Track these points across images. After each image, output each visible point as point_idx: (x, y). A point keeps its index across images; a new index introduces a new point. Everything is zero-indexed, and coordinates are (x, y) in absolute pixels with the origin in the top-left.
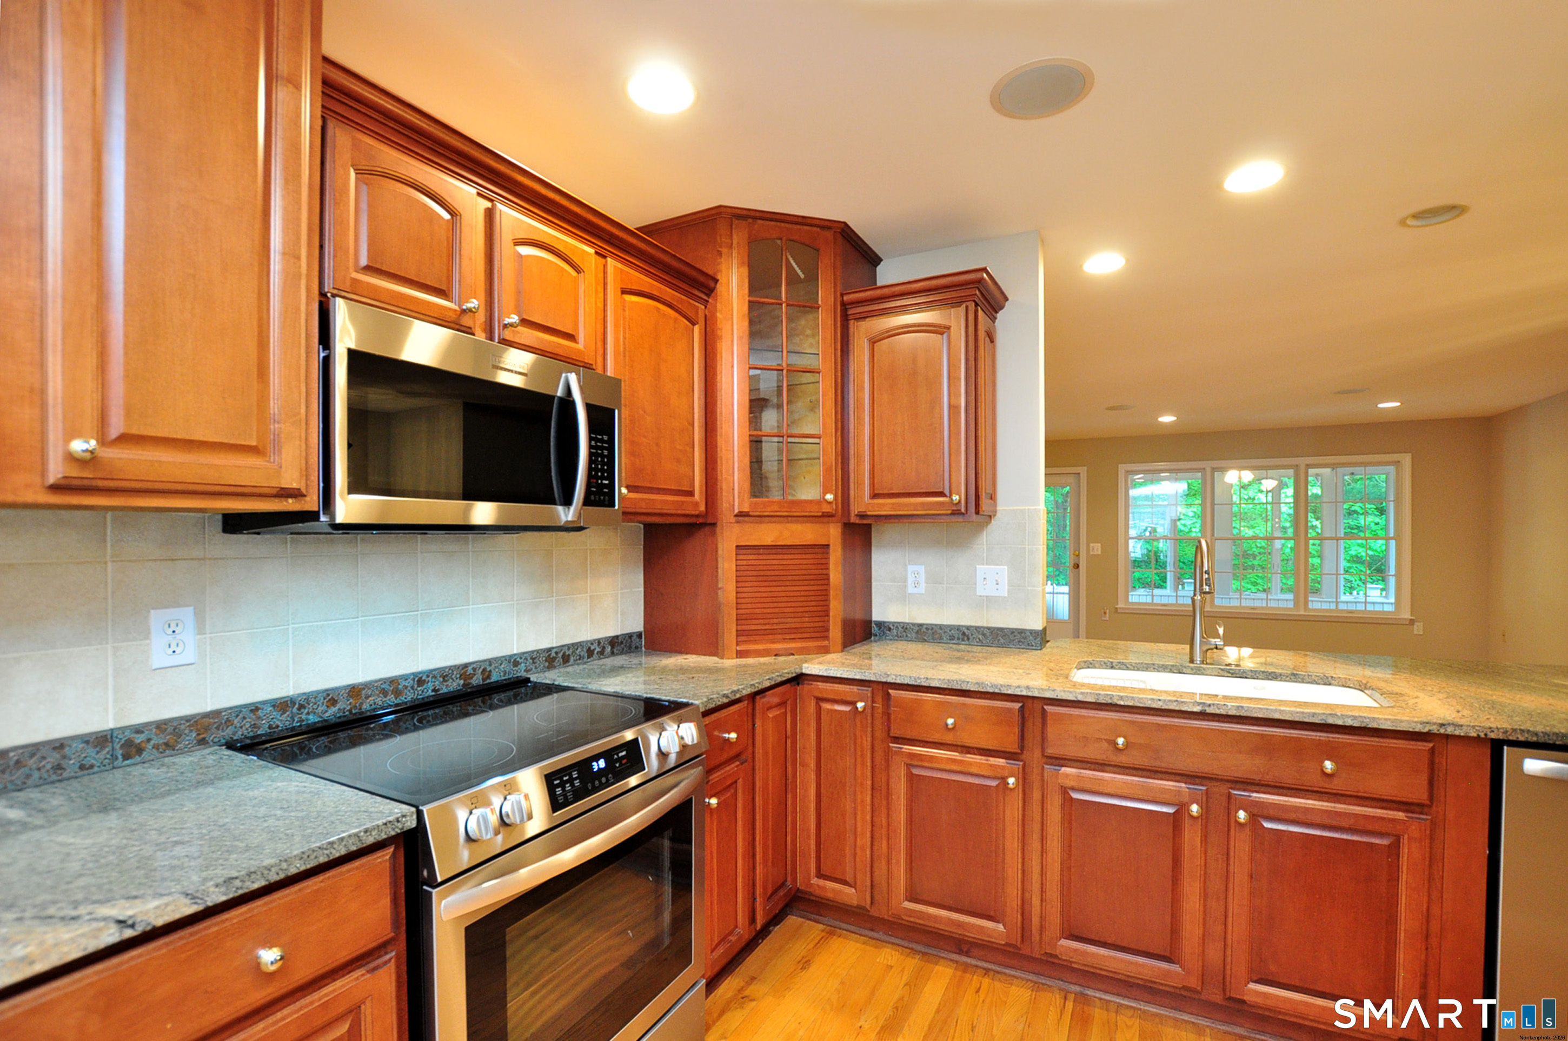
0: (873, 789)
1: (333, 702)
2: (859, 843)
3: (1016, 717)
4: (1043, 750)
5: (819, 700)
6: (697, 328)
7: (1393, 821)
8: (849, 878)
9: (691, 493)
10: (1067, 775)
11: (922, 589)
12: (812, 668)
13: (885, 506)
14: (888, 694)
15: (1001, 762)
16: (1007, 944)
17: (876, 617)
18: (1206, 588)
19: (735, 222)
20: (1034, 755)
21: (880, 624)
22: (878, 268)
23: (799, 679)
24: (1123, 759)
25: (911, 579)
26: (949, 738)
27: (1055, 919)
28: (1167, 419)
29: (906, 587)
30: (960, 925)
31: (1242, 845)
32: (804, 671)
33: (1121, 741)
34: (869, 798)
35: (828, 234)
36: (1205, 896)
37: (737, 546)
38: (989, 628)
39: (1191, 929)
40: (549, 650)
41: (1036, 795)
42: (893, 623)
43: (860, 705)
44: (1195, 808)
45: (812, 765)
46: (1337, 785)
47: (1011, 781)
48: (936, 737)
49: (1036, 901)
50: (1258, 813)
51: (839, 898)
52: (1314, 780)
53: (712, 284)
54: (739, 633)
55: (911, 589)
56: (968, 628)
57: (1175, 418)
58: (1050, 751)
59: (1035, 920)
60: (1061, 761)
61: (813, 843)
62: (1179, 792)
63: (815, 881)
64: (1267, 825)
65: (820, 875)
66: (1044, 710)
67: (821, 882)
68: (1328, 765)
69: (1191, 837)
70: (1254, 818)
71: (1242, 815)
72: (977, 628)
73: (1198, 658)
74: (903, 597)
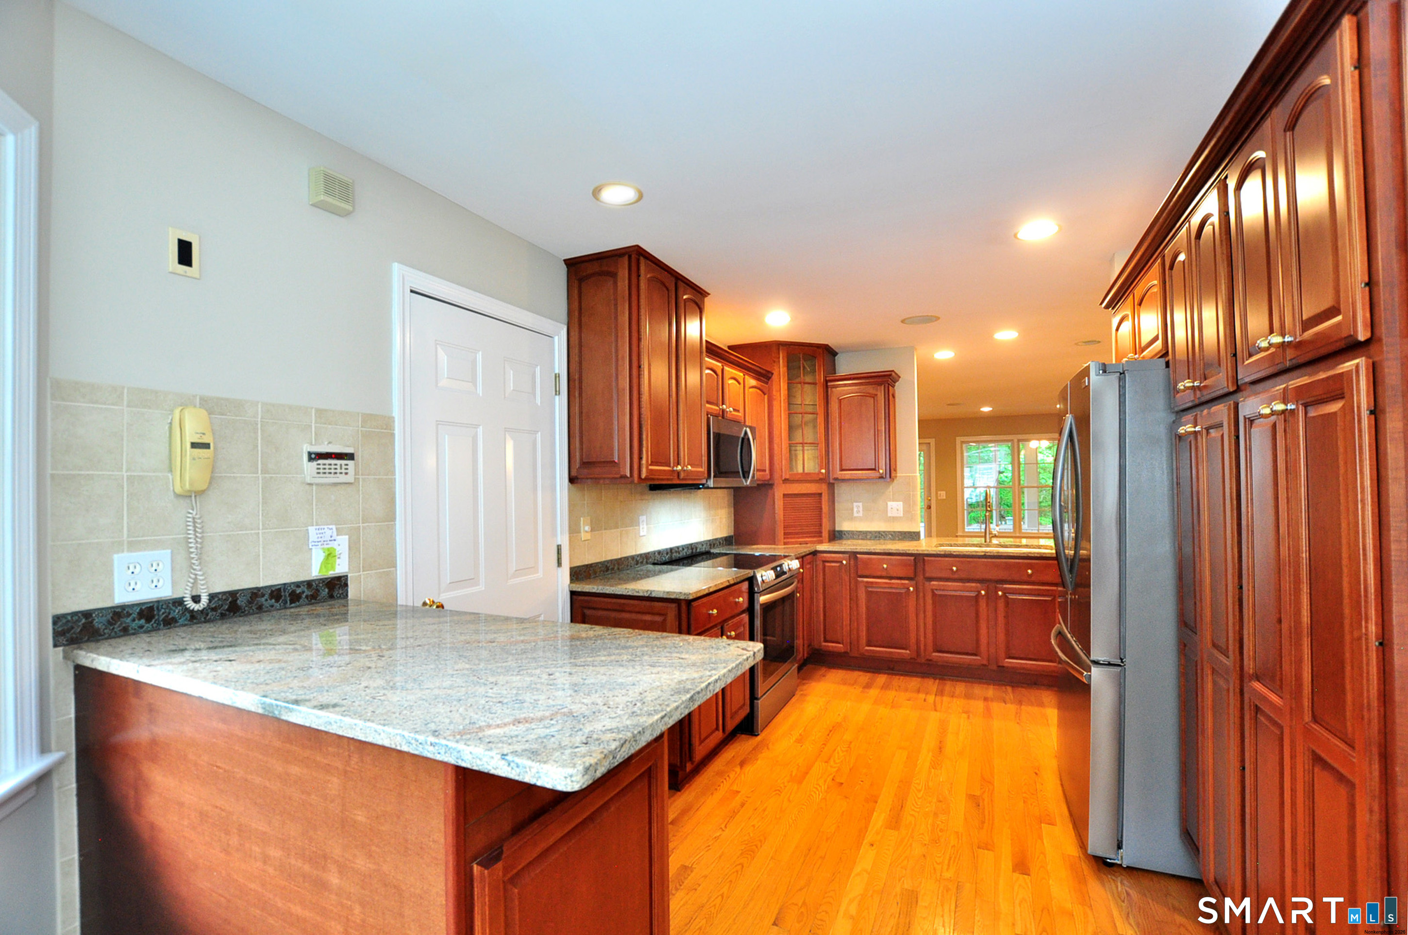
0: (850, 599)
1: (667, 554)
2: (844, 623)
3: (913, 563)
4: (924, 574)
5: (824, 562)
6: (766, 396)
7: (1052, 590)
8: (840, 641)
9: (765, 471)
10: (934, 585)
11: (861, 514)
12: (820, 547)
13: (847, 474)
14: (857, 557)
15: (907, 582)
16: (911, 658)
17: (837, 529)
18: (989, 509)
19: (781, 348)
20: (920, 578)
21: (840, 532)
22: (836, 358)
23: (815, 553)
24: (956, 576)
25: (855, 510)
26: (884, 574)
27: (930, 647)
28: (986, 409)
29: (853, 513)
30: (891, 653)
31: (1001, 604)
32: (818, 549)
33: (954, 568)
34: (848, 604)
35: (820, 350)
36: (988, 628)
37: (784, 495)
38: (894, 532)
39: (984, 640)
40: (709, 541)
41: (921, 595)
42: (847, 531)
43: (844, 562)
44: (983, 592)
45: (821, 591)
46: (1033, 579)
47: (911, 589)
48: (879, 574)
49: (922, 639)
50: (1005, 592)
51: (835, 650)
52: (1025, 578)
53: (770, 375)
54: (785, 534)
55: (855, 515)
56: (884, 532)
57: (991, 409)
58: (927, 575)
59: (922, 647)
60: (931, 579)
61: (822, 627)
62: (977, 587)
63: (824, 644)
64: (1011, 596)
65: (826, 641)
66: (924, 559)
67: (826, 644)
68: (1030, 571)
69: (983, 604)
70: (1004, 593)
71: (1000, 593)
72: (888, 532)
73: (988, 540)
74: (852, 518)
